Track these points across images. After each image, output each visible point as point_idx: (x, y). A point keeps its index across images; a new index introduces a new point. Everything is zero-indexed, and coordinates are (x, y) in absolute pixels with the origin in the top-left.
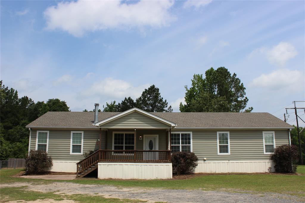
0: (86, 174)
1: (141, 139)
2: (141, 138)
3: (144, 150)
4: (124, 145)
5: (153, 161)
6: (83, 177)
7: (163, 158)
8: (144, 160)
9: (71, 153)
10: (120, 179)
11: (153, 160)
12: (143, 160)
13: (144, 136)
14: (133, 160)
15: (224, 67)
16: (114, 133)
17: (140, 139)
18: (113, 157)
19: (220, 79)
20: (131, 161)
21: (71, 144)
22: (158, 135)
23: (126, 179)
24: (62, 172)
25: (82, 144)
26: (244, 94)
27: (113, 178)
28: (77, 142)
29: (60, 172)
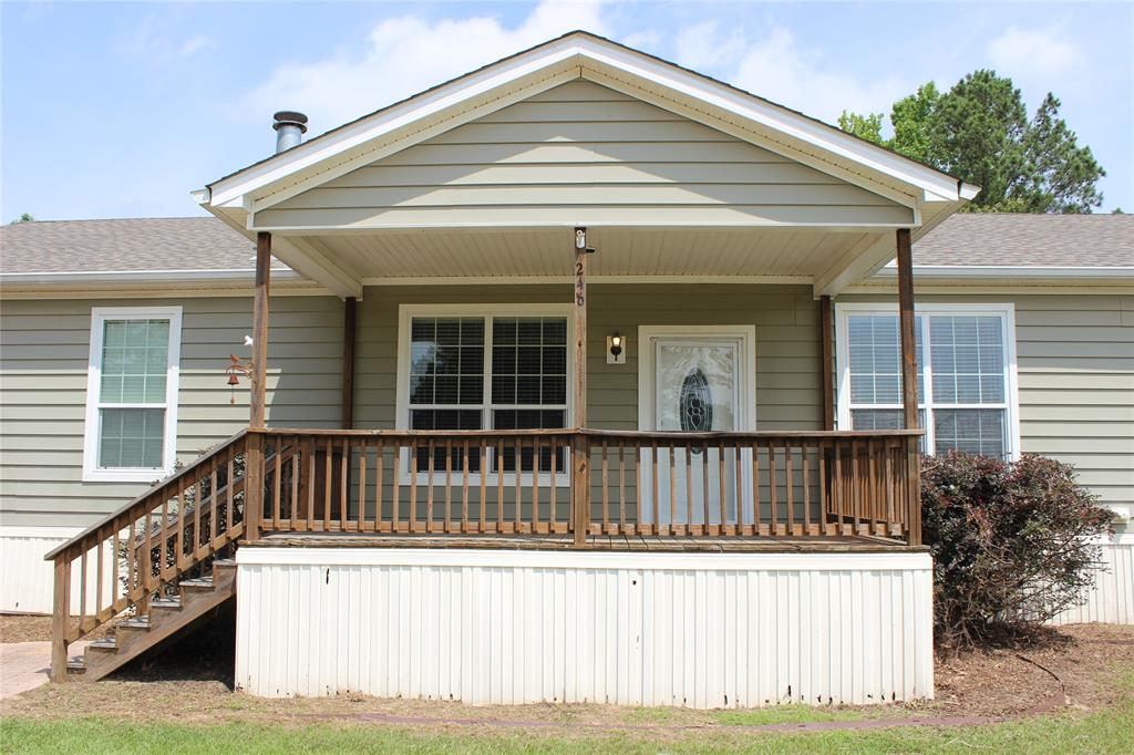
0: (135, 651)
1: (622, 358)
2: (616, 351)
3: (644, 428)
4: (487, 407)
5: (722, 533)
6: (113, 675)
7: (799, 503)
8: (645, 520)
9: (91, 469)
10: (437, 705)
11: (714, 522)
12: (634, 519)
13: (645, 333)
14: (561, 527)
15: (993, 74)
16: (408, 313)
17: (610, 358)
18: (405, 502)
19: (982, 119)
20: (542, 528)
21: (94, 401)
22: (752, 329)
23: (495, 700)
24: (20, 609)
25: (171, 402)
26: (1092, 202)
27: (377, 693)
28: (133, 386)
29: (12, 609)
